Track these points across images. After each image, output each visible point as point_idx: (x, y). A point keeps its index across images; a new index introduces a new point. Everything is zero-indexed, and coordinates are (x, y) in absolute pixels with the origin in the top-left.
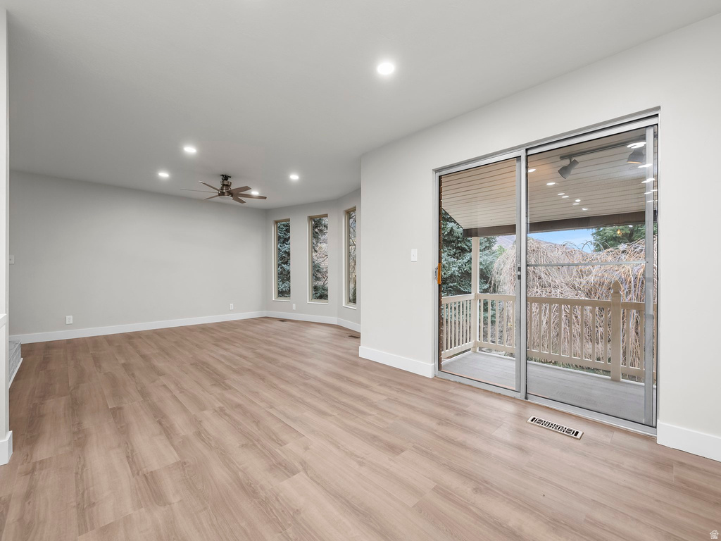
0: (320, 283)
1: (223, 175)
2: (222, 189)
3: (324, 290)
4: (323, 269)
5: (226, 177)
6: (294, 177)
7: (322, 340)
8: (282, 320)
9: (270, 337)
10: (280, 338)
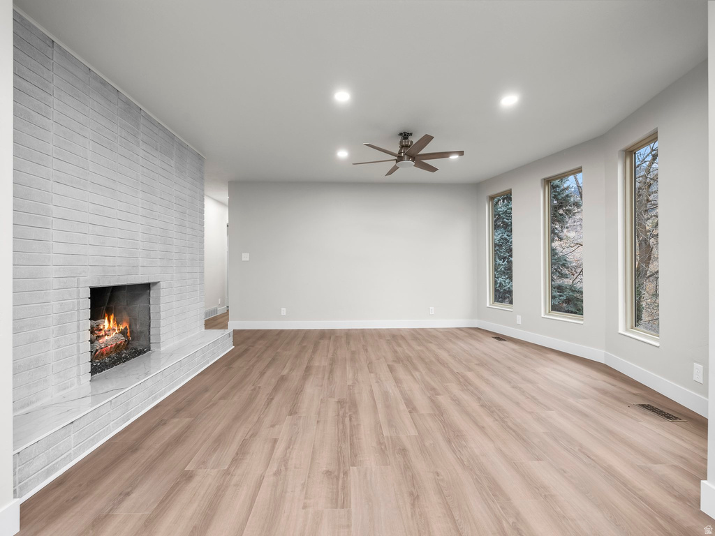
0: (567, 282)
1: (401, 134)
2: (400, 153)
3: (573, 291)
4: (571, 262)
5: (405, 135)
6: (510, 100)
7: (571, 401)
8: (500, 338)
9: (470, 370)
10: (486, 374)
